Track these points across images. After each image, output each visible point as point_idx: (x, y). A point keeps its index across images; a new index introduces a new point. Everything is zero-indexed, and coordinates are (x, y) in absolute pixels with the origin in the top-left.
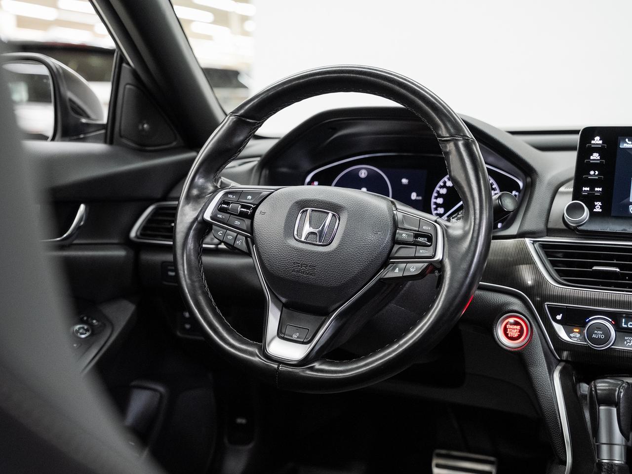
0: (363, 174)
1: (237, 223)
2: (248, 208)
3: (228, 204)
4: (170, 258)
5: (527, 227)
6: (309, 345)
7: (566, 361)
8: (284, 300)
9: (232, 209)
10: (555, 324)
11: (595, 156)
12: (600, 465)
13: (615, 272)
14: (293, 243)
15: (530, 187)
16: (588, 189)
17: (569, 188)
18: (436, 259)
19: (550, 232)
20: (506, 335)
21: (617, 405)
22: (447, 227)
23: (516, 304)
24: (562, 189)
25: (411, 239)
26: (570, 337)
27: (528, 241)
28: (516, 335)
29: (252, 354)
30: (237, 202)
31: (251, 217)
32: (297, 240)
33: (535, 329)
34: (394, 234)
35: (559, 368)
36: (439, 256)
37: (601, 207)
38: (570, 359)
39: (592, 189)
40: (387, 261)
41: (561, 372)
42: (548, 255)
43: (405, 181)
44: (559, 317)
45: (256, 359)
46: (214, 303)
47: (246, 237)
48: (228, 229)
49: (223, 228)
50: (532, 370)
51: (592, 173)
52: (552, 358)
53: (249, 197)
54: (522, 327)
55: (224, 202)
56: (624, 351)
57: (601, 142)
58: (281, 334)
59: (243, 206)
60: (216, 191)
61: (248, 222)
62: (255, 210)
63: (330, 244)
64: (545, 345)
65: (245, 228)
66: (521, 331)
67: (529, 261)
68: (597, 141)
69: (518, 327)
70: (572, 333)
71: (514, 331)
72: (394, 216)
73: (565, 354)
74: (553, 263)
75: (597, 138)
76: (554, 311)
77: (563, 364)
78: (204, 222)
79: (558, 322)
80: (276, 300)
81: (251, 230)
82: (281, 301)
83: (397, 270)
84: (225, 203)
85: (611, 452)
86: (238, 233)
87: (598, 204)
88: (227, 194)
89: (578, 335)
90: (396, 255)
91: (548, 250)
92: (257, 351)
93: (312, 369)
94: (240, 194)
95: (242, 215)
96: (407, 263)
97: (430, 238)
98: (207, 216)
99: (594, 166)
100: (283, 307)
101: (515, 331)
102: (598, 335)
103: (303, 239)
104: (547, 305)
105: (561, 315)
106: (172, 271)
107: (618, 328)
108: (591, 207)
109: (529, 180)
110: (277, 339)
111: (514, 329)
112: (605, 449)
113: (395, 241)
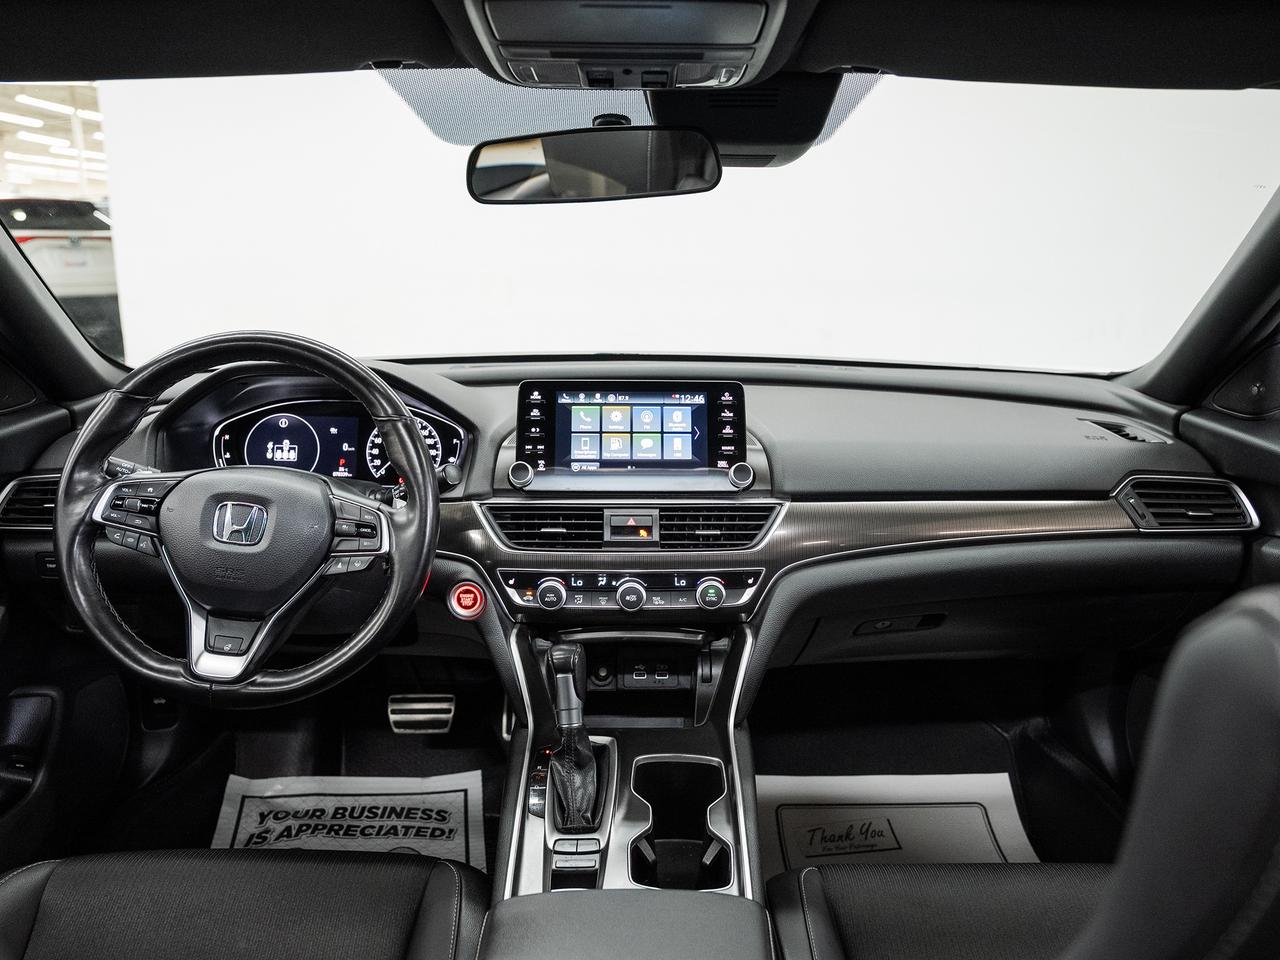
0: (284, 423)
1: (138, 522)
2: (152, 502)
3: (123, 499)
4: (49, 546)
5: (473, 490)
6: (245, 657)
7: (521, 623)
8: (208, 607)
9: (130, 506)
10: (507, 589)
11: (535, 412)
12: (561, 730)
13: (562, 533)
14: (214, 545)
15: (473, 445)
16: (530, 447)
17: (511, 442)
18: (383, 551)
19: (496, 493)
20: (460, 604)
21: (572, 671)
22: (391, 514)
23: (467, 572)
24: (505, 444)
25: (353, 530)
26: (524, 601)
27: (475, 504)
28: (470, 604)
29: (175, 674)
30: (136, 497)
31: (156, 513)
32: (218, 541)
33: (489, 596)
34: (333, 525)
35: (515, 631)
36: (385, 548)
37: (545, 466)
38: (524, 621)
39: (535, 448)
40: (327, 554)
41: (518, 636)
42: (496, 517)
43: (334, 431)
44: (511, 582)
45: (181, 679)
46: (119, 619)
47: (152, 537)
48: (126, 530)
49: (120, 528)
50: (490, 639)
51: (533, 430)
52: (507, 622)
53: (150, 489)
54: (476, 596)
55: (117, 496)
56: (574, 610)
57: (539, 397)
58: (210, 648)
59: (143, 502)
60: (105, 484)
61: (152, 519)
62: (160, 504)
63: (259, 542)
64: (500, 610)
65: (148, 527)
66: (475, 599)
67: (478, 526)
68: (536, 395)
69: (472, 596)
70: (525, 596)
71: (467, 600)
72: (331, 504)
73: (521, 617)
74: (502, 526)
75: (536, 393)
76: (507, 576)
77: (518, 626)
78: (93, 523)
79: (510, 586)
80: (199, 609)
81: (157, 528)
82: (204, 608)
83: (340, 566)
84: (118, 499)
85: (570, 717)
86: (141, 534)
87: (541, 462)
88: (120, 487)
89: (531, 598)
90: (338, 549)
91: (496, 512)
92: (182, 671)
93: (253, 684)
94: (137, 486)
95: (143, 511)
96: (351, 556)
97: (374, 528)
98: (97, 516)
99: (535, 423)
100: (209, 615)
102: (551, 597)
103: (225, 540)
104: (499, 569)
105: (514, 579)
106: (51, 562)
107: (569, 588)
108: (535, 466)
109: (471, 436)
110: (206, 654)
111: (468, 598)
112: (564, 714)
113: (334, 533)
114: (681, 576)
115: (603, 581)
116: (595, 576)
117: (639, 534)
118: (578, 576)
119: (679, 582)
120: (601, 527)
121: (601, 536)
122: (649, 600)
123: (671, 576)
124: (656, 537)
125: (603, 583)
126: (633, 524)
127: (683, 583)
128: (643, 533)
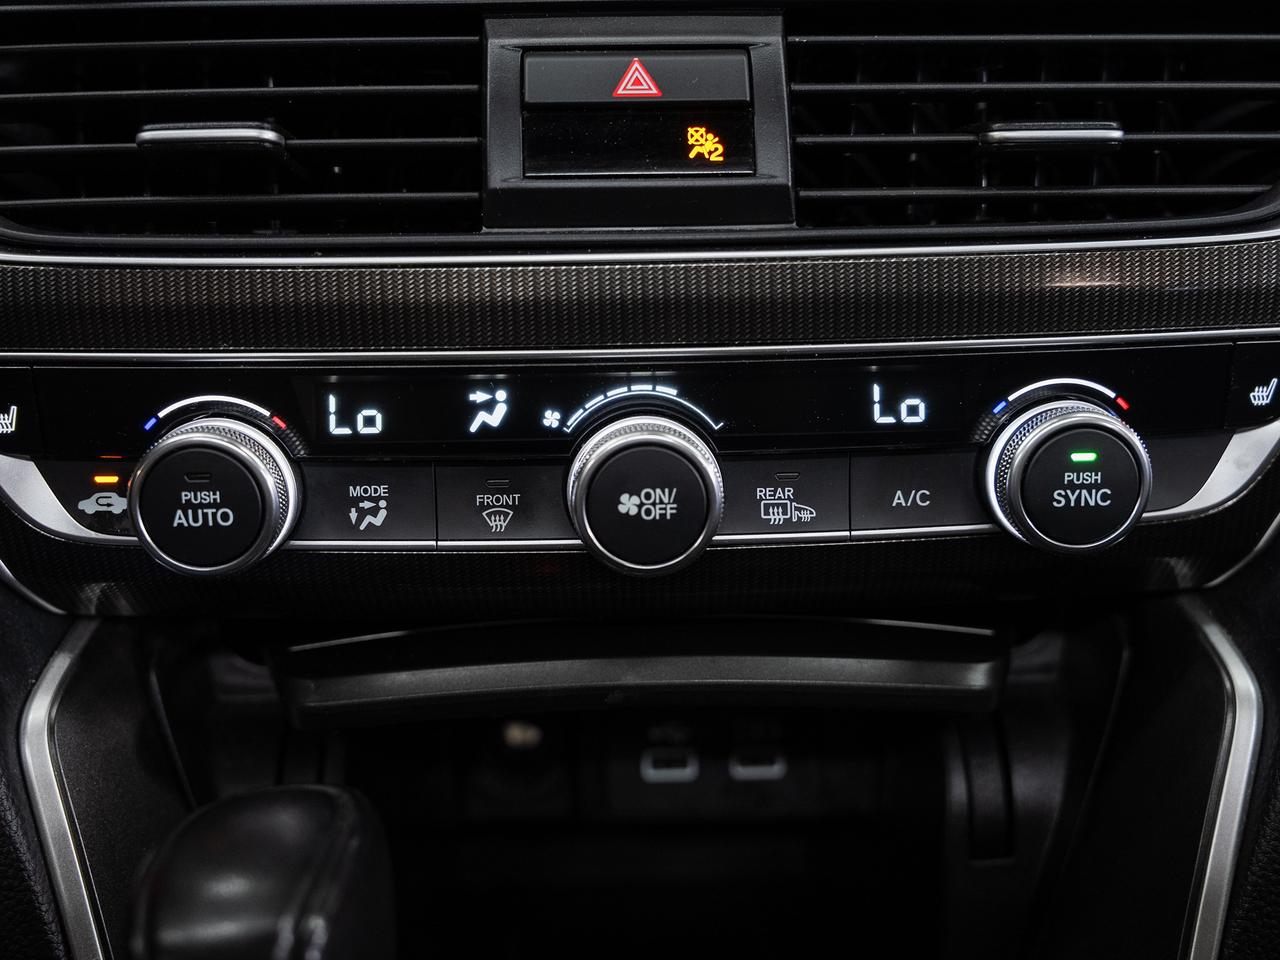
70: (88, 497)
105: (14, 409)
107: (310, 450)
114: (901, 377)
115: (492, 411)
116: (454, 382)
117: (677, 152)
118: (357, 389)
119: (889, 407)
120: (470, 114)
121: (474, 164)
122: (739, 503)
123: (851, 375)
124: (774, 165)
125: (495, 418)
126: (648, 89)
127: (914, 410)
128: (704, 143)
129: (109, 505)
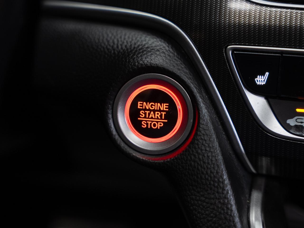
10: (250, 97)
23: (158, 51)
28: (159, 125)
64: (228, 147)
66: (171, 116)
69: (164, 107)
70: (292, 117)
71: (154, 116)
73: (264, 162)
79: (258, 91)
101: (158, 114)
104: (234, 50)
105: (267, 74)
111: (154, 111)
129: (302, 122)
